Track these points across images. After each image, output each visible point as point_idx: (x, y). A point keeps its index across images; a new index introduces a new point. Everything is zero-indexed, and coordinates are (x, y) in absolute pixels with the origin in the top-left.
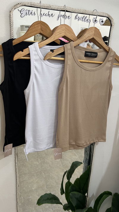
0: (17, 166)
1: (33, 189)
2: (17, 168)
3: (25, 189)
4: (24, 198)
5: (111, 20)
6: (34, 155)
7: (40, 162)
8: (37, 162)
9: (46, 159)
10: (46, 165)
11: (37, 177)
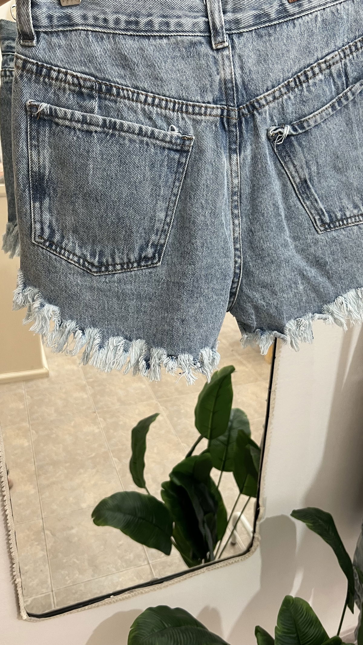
1: (84, 505)
3: (55, 507)
4: (53, 535)
6: (84, 408)
7: (102, 425)
8: (93, 425)
9: (121, 417)
10: (123, 433)
11: (94, 470)
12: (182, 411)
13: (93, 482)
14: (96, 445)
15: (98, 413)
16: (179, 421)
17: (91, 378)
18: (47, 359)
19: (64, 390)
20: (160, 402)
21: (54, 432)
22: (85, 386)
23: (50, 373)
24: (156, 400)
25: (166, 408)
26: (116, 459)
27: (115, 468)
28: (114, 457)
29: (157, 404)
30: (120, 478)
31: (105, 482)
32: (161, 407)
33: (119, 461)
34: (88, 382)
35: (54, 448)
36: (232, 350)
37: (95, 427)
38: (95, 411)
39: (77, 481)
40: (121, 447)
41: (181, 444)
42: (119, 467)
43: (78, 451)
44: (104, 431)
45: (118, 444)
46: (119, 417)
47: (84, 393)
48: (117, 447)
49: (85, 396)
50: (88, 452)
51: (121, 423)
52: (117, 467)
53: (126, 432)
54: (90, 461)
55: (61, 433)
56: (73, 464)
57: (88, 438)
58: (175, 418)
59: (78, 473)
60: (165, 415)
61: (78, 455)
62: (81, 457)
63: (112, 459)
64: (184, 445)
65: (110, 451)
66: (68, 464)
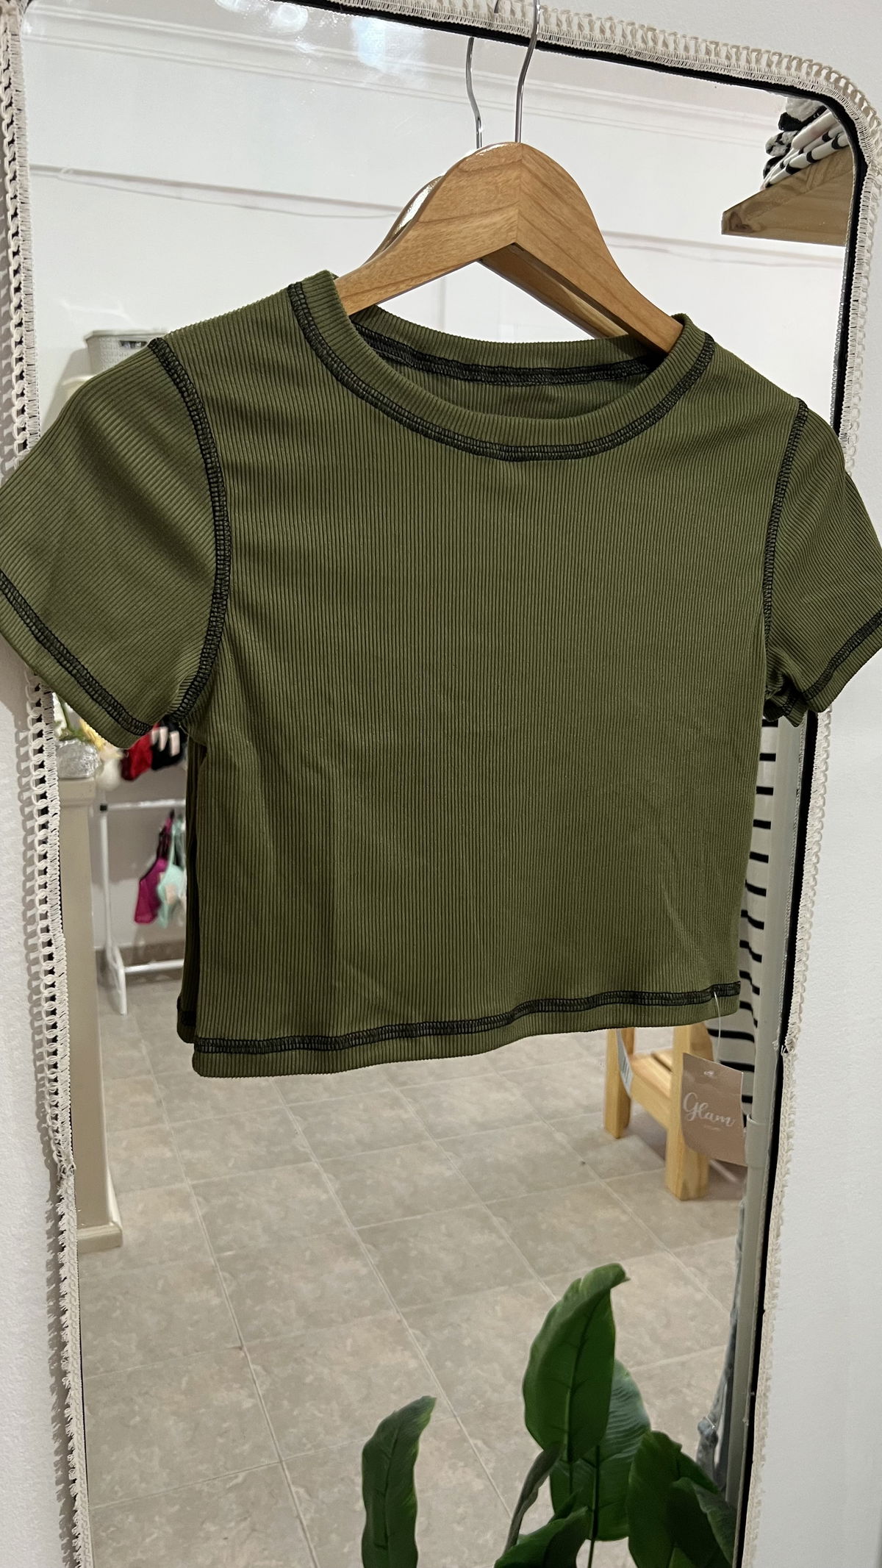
0: (78, 1474)
2: (78, 1489)
5: (862, 121)
6: (213, 1335)
7: (261, 1386)
8: (238, 1386)
9: (309, 1360)
10: (316, 1412)
11: (243, 1525)
12: (467, 1342)
14: (247, 1447)
15: (250, 1352)
16: (460, 1372)
17: (231, 1250)
18: (116, 1195)
19: (161, 1283)
21: (136, 1408)
22: (214, 1271)
23: (124, 1236)
24: (398, 1312)
25: (424, 1332)
26: (301, 1491)
27: (298, 1517)
28: (293, 1483)
29: (400, 1321)
30: (312, 1546)
31: (274, 1563)
32: (411, 1331)
33: (310, 1495)
34: (219, 1260)
35: (136, 1458)
36: (584, 1163)
37: (244, 1393)
38: (242, 1345)
39: (200, 1560)
40: (312, 1452)
41: (468, 1442)
42: (308, 1516)
43: (200, 1468)
44: (266, 1405)
45: (305, 1445)
46: (304, 1360)
47: (212, 1292)
48: (303, 1454)
49: (216, 1301)
50: (227, 1470)
51: (309, 1379)
52: (304, 1515)
53: (323, 1407)
54: (232, 1496)
55: (155, 1410)
56: (188, 1509)
57: (225, 1425)
58: (449, 1364)
59: (202, 1534)
60: (423, 1353)
61: (201, 1480)
62: (208, 1485)
63: (291, 1491)
64: (476, 1445)
65: (285, 1467)
66: (177, 1507)
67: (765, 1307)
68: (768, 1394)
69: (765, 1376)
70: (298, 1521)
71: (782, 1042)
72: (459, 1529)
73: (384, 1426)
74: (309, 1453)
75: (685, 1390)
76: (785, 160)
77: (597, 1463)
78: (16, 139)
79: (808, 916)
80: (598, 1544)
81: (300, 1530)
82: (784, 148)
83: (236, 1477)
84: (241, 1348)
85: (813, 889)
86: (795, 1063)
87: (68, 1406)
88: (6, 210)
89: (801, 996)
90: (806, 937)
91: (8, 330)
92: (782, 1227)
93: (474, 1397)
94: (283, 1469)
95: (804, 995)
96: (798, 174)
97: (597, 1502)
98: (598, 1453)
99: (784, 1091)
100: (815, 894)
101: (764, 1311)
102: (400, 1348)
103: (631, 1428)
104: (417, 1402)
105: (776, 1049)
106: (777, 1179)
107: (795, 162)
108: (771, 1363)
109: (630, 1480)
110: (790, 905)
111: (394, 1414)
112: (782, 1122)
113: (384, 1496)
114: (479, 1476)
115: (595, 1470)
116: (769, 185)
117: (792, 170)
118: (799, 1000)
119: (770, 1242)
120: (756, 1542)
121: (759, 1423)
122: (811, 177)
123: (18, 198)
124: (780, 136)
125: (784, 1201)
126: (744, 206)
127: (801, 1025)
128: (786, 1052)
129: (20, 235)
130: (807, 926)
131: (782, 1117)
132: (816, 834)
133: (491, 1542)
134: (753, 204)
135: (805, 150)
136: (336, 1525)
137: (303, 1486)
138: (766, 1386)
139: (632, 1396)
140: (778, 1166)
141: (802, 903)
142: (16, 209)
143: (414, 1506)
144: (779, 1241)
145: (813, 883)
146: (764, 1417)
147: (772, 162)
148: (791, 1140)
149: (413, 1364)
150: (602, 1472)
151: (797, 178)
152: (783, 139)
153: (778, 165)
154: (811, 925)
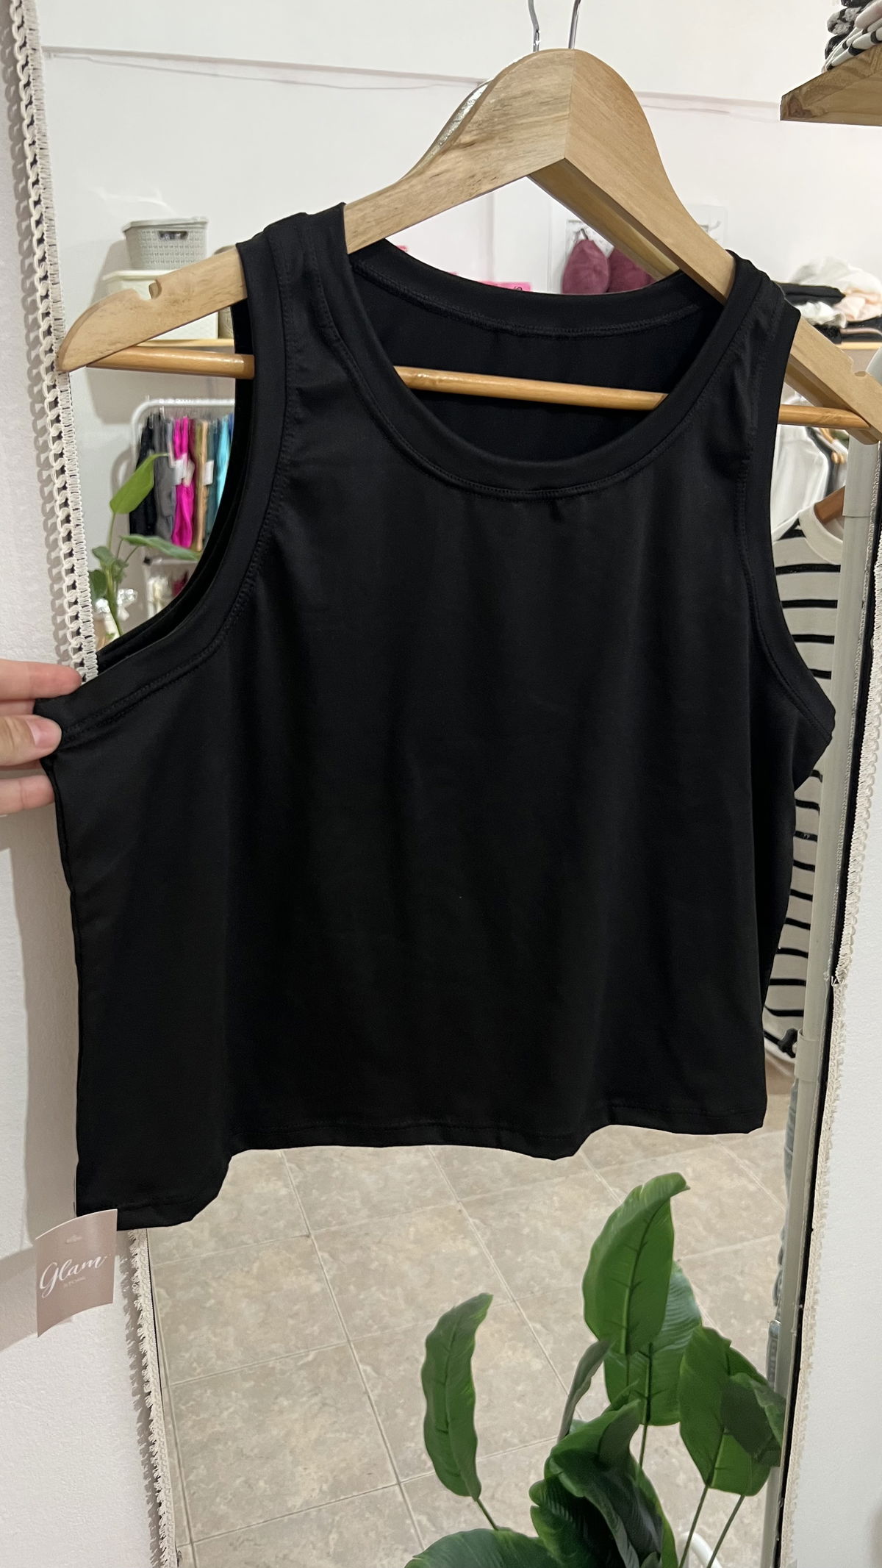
1: (294, 1503)
3: (222, 1508)
6: (282, 1224)
7: (328, 1272)
8: (305, 1271)
9: (374, 1248)
10: (381, 1296)
11: (316, 1400)
12: (526, 1231)
13: (313, 1435)
15: (316, 1238)
16: (519, 1259)
20: (464, 1205)
21: (211, 1291)
22: (282, 1163)
24: (458, 1202)
25: (483, 1221)
26: (369, 1369)
27: (366, 1392)
28: (361, 1361)
29: (460, 1211)
30: (380, 1421)
31: (344, 1435)
32: (471, 1220)
33: (377, 1372)
37: (313, 1277)
38: (310, 1233)
39: (275, 1432)
40: (379, 1333)
41: (528, 1325)
42: (376, 1392)
43: (274, 1346)
44: (334, 1289)
45: (371, 1326)
46: (369, 1248)
47: (280, 1183)
48: (370, 1335)
49: (283, 1192)
50: (299, 1349)
51: (374, 1265)
52: (372, 1391)
53: (387, 1291)
54: (303, 1373)
55: (229, 1294)
56: (263, 1384)
57: (296, 1307)
58: (508, 1252)
59: (276, 1408)
60: (482, 1243)
61: (274, 1358)
62: (280, 1362)
63: (358, 1368)
64: (534, 1328)
65: (353, 1346)
66: (251, 1384)
67: (813, 1227)
68: (815, 1307)
69: (812, 1290)
70: (365, 1398)
71: (833, 973)
72: (518, 1405)
73: (445, 1321)
74: (376, 1334)
75: (739, 1278)
76: (848, 40)
77: (649, 1356)
78: (31, 80)
79: (861, 848)
80: (650, 1428)
81: (368, 1404)
82: (848, 25)
83: (307, 1355)
84: (308, 1236)
85: (866, 822)
86: (846, 992)
87: (140, 1326)
88: (25, 158)
89: (853, 927)
90: (859, 870)
91: (32, 284)
92: (830, 1151)
93: (532, 1283)
94: (351, 1347)
95: (855, 926)
96: (862, 56)
97: (649, 1391)
98: (651, 1345)
99: (834, 1020)
100: (868, 827)
101: (812, 1230)
102: (462, 1236)
103: (683, 1322)
104: (475, 1299)
105: (827, 979)
106: (826, 1105)
107: (858, 43)
108: (819, 1278)
109: (681, 1372)
110: (843, 838)
111: (453, 1310)
112: (832, 1050)
113: (444, 1384)
114: (537, 1356)
115: (647, 1359)
116: (831, 67)
117: (855, 51)
118: (851, 932)
119: (819, 1165)
120: (803, 1442)
121: (807, 1334)
122: (876, 58)
123: (37, 144)
124: (844, 10)
125: (834, 1126)
126: (804, 89)
127: (852, 956)
128: (837, 982)
129: (40, 183)
130: (859, 858)
131: (832, 1045)
132: (870, 767)
133: (549, 1419)
134: (815, 86)
135: (869, 29)
136: (402, 1401)
137: (368, 1364)
138: (813, 1299)
139: (686, 1292)
140: (828, 1092)
141: (854, 836)
142: (35, 155)
143: (472, 1396)
144: (828, 1164)
145: (866, 816)
146: (811, 1328)
147: (834, 41)
148: (841, 1067)
149: (474, 1252)
150: (655, 1362)
151: (862, 60)
152: (847, 16)
153: (840, 45)
154: (864, 858)
